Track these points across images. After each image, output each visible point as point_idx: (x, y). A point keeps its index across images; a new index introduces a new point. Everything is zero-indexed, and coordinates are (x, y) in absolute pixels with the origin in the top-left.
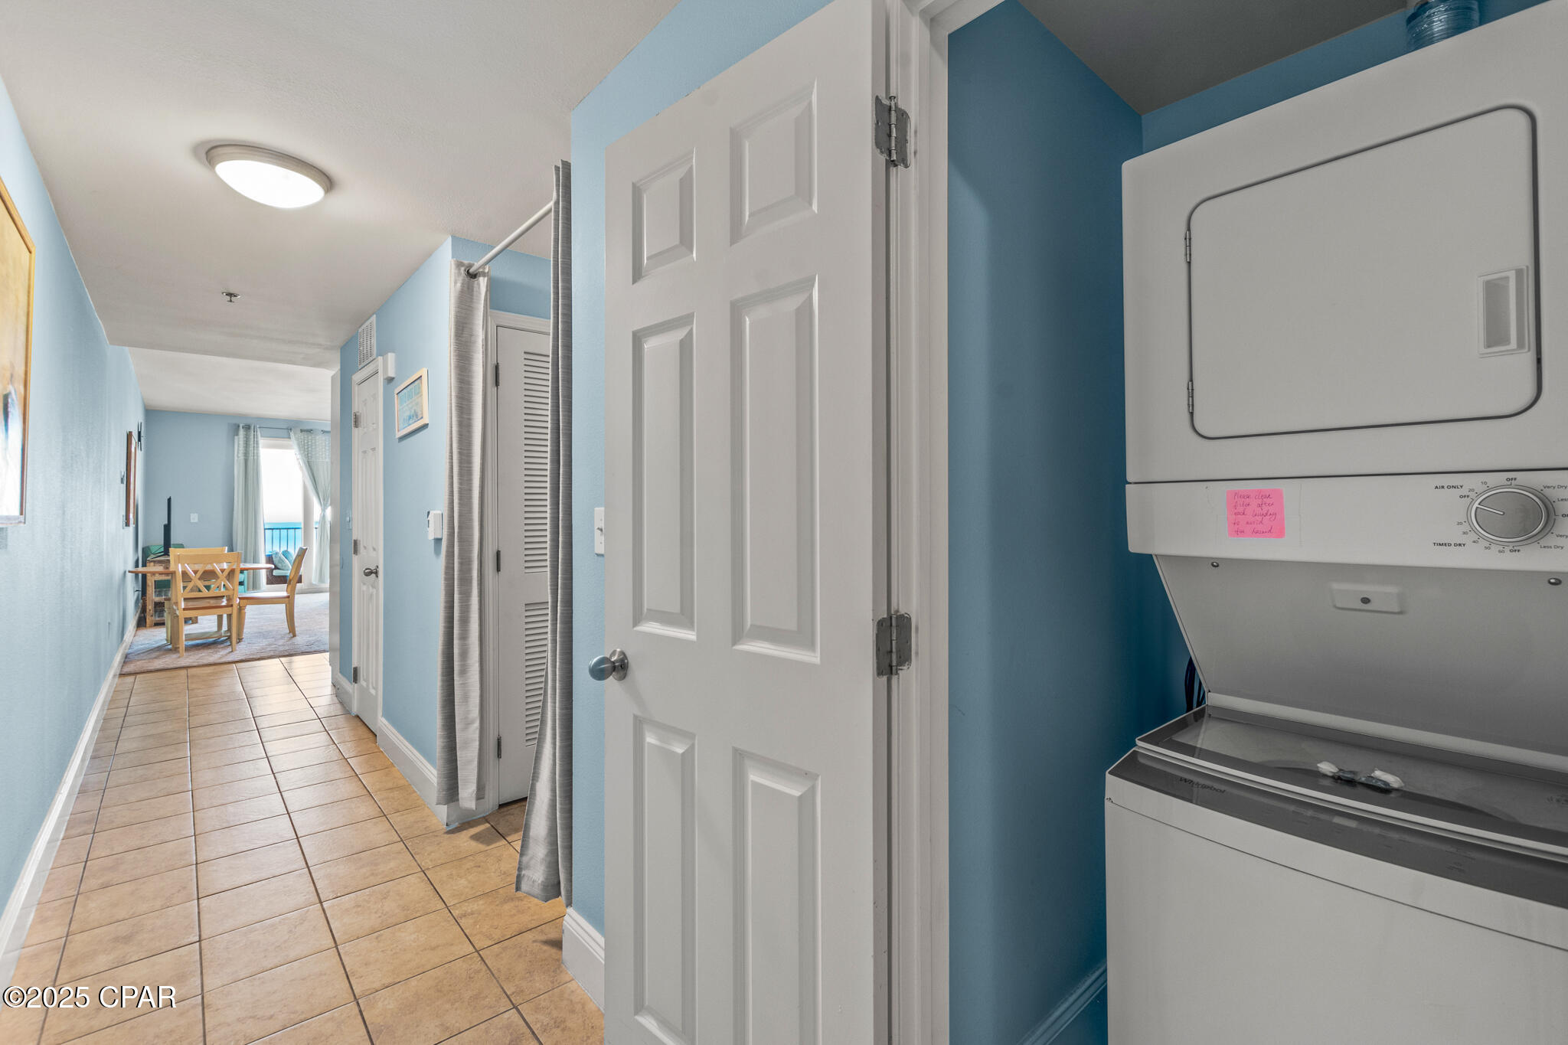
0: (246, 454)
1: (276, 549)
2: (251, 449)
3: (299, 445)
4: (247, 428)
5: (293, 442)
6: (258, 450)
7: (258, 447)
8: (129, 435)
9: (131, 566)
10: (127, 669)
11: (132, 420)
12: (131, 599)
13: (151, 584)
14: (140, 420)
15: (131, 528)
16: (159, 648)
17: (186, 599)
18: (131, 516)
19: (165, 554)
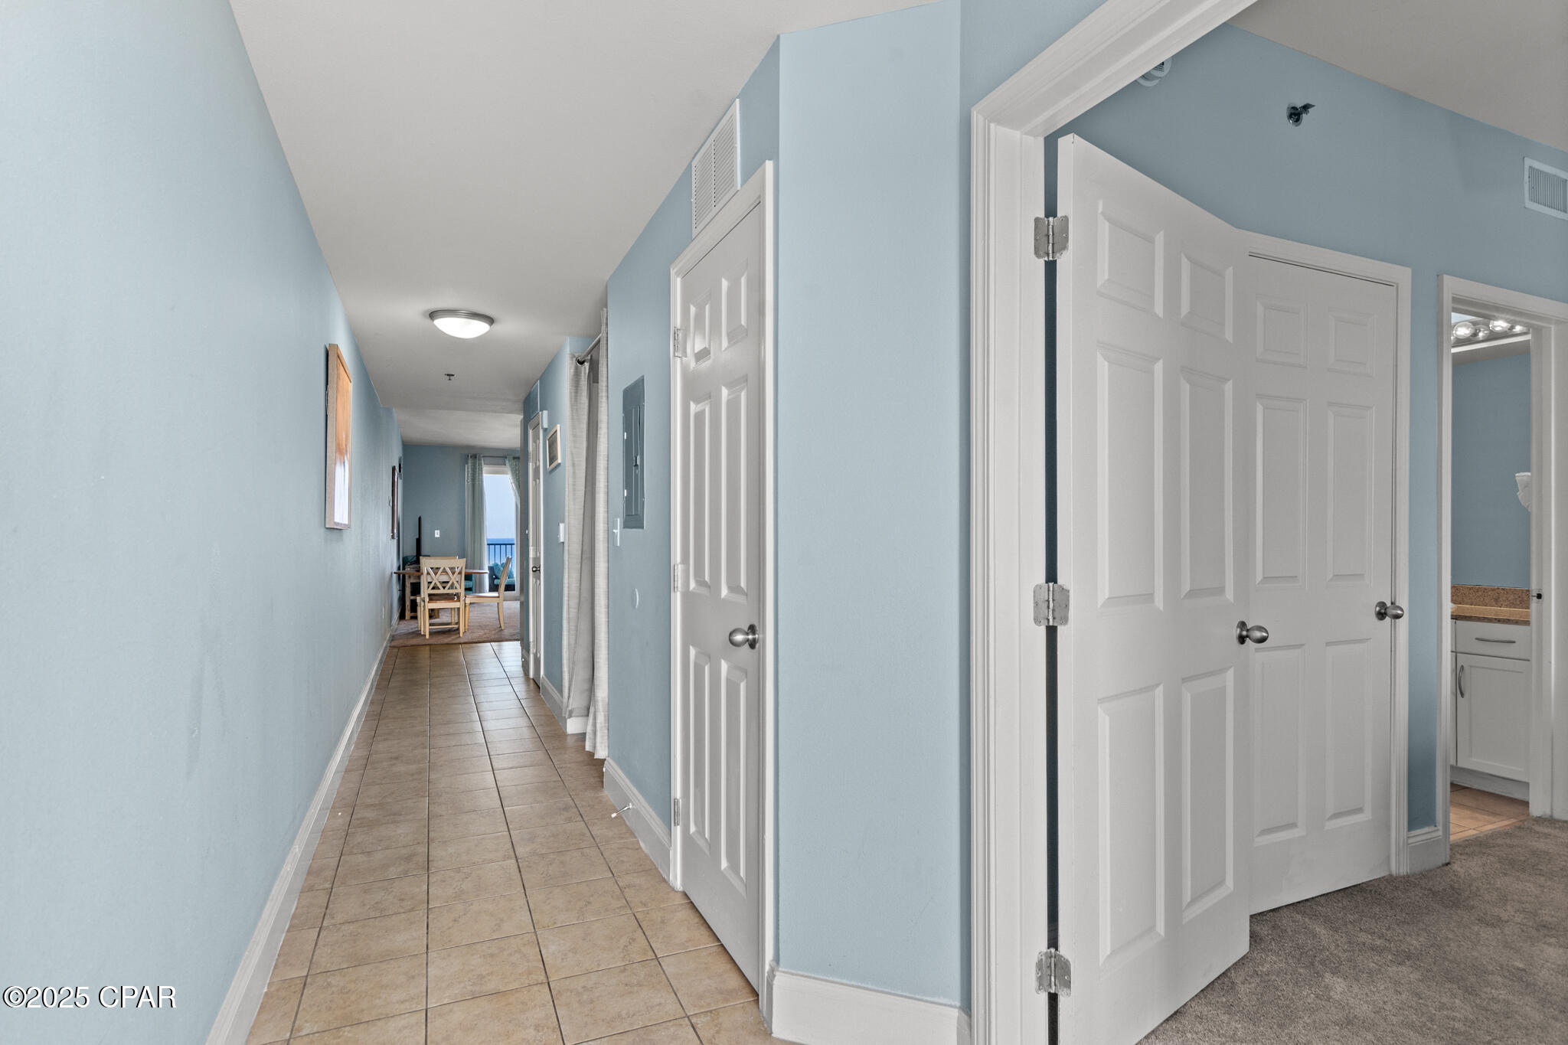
0: (473, 480)
1: (498, 562)
2: (477, 475)
3: (512, 471)
4: (474, 457)
5: (508, 468)
6: (482, 476)
7: (482, 473)
8: (394, 469)
9: (395, 570)
10: (393, 644)
11: (395, 456)
12: (396, 595)
13: (408, 585)
14: (401, 455)
15: (395, 541)
16: (413, 633)
17: (430, 595)
18: (395, 531)
19: (418, 562)
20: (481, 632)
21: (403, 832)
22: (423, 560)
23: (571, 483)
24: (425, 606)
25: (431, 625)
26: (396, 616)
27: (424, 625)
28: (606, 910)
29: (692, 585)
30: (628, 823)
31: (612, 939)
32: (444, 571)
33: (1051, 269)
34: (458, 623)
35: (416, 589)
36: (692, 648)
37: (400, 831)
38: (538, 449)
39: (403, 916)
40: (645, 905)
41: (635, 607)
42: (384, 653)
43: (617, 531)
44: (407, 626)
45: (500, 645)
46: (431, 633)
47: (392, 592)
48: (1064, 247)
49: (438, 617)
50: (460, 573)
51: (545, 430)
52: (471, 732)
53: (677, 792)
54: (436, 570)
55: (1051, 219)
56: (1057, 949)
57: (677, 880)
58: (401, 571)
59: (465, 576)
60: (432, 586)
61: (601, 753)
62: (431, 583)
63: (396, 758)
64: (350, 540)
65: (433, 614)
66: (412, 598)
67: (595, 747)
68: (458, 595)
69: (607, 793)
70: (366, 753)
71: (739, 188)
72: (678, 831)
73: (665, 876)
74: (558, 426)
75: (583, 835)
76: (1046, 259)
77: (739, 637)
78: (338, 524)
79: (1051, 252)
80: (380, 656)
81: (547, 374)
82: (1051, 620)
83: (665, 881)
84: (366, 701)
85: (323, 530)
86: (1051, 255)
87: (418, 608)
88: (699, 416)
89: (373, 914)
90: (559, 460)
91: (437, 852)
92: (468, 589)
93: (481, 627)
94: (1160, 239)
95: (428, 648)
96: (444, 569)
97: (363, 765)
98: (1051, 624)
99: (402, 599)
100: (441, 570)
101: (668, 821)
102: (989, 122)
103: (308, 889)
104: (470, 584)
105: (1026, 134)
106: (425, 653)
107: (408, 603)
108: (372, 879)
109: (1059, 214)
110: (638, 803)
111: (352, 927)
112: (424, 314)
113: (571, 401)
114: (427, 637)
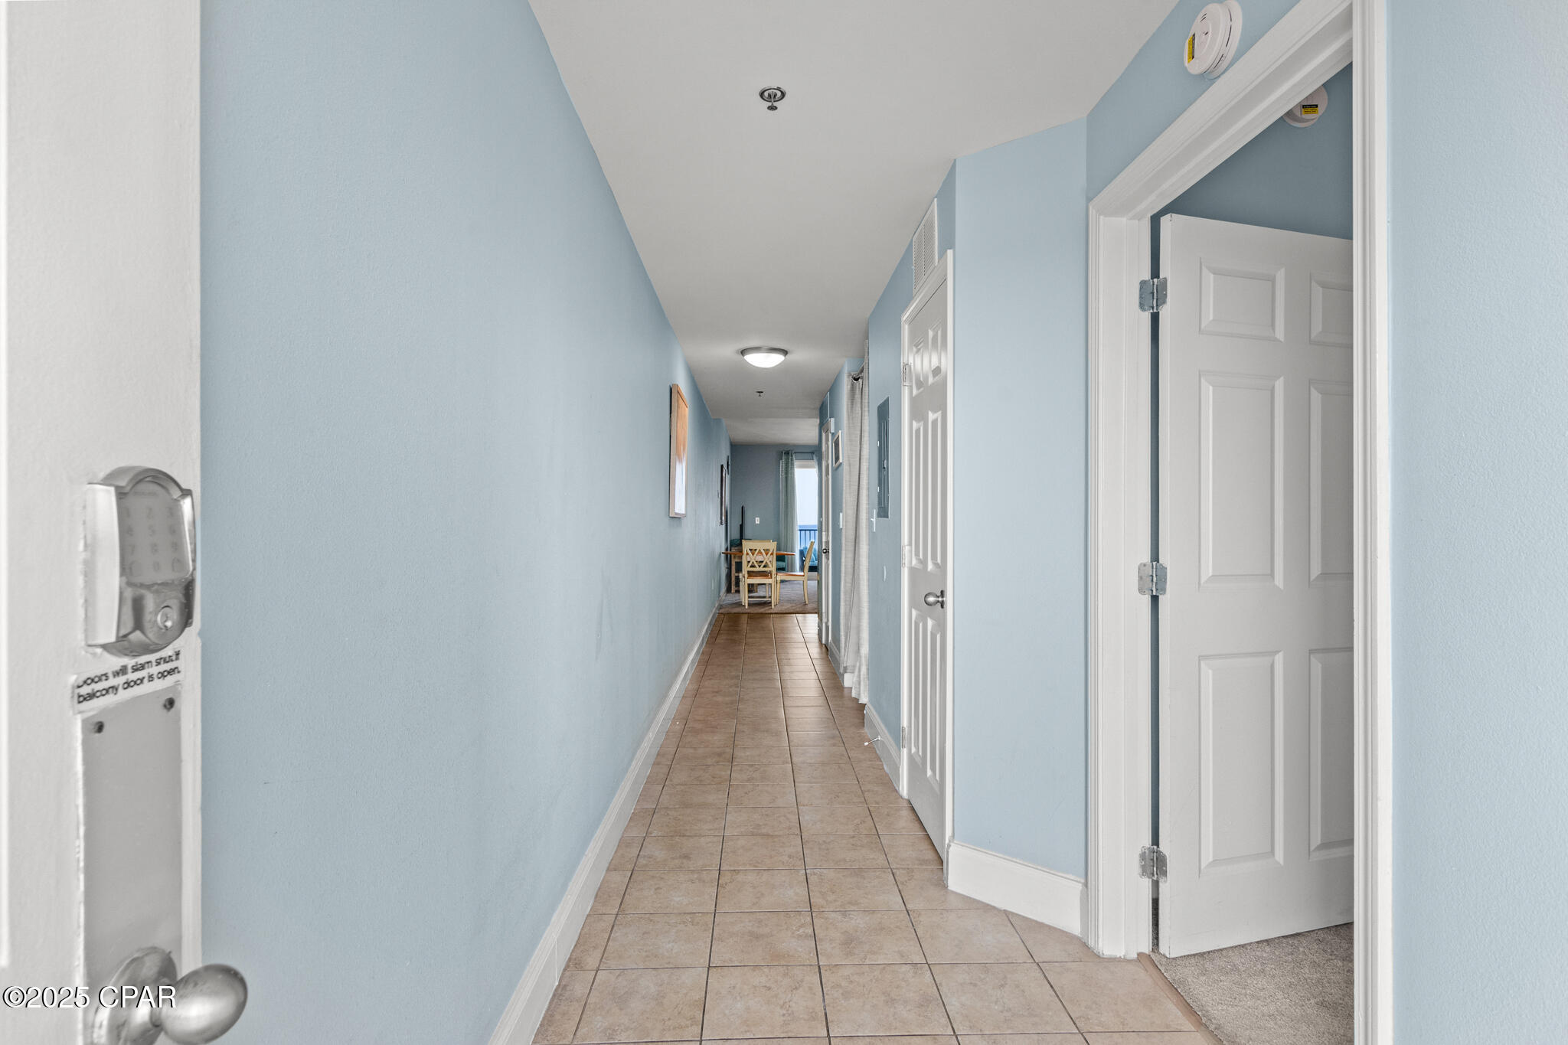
0: (787, 474)
2: (790, 469)
4: (787, 453)
5: (813, 463)
6: (793, 470)
7: (793, 468)
8: (722, 466)
9: (723, 551)
10: (721, 611)
11: (724, 453)
12: (724, 571)
13: (733, 563)
14: (729, 453)
15: (724, 526)
16: (736, 603)
17: (749, 572)
18: (723, 518)
19: (741, 544)
20: (789, 606)
21: (717, 739)
22: (744, 542)
23: (848, 479)
24: (746, 581)
25: (749, 597)
26: (724, 589)
27: (744, 598)
28: (849, 802)
29: (914, 562)
30: (878, 752)
31: (848, 819)
32: (760, 552)
33: (1155, 319)
34: (770, 597)
35: (739, 568)
36: (913, 610)
37: (715, 738)
38: (828, 447)
39: (715, 786)
40: (877, 803)
41: (883, 580)
42: (713, 617)
43: (874, 520)
44: (732, 598)
45: (805, 617)
46: (749, 605)
47: (720, 568)
48: (1164, 302)
49: (757, 592)
50: (772, 554)
51: (833, 434)
52: (773, 679)
53: (905, 723)
54: (753, 551)
55: (1155, 280)
56: (1158, 847)
57: (904, 789)
58: (729, 551)
59: (777, 557)
60: (750, 564)
61: (864, 700)
62: (749, 562)
63: (717, 692)
64: (687, 527)
65: (751, 588)
66: (737, 574)
67: (859, 694)
68: (770, 572)
69: (866, 730)
70: (696, 687)
71: (937, 264)
72: (905, 751)
73: (897, 788)
74: (840, 432)
75: (843, 755)
76: (1151, 311)
77: (931, 599)
78: (676, 514)
79: (1155, 305)
80: (710, 619)
81: (833, 388)
82: (1154, 591)
83: (897, 791)
84: (698, 652)
85: (667, 519)
86: (1155, 308)
87: (741, 583)
88: (918, 431)
89: (695, 782)
90: (841, 461)
91: (738, 753)
92: (780, 569)
93: (789, 601)
94: (1280, 276)
95: (746, 616)
96: (760, 550)
97: (695, 694)
98: (1154, 594)
99: (729, 576)
100: (757, 552)
101: (899, 744)
102: (1100, 214)
103: (656, 764)
104: (782, 564)
105: (1131, 219)
106: (744, 619)
107: (733, 579)
108: (696, 763)
109: (1161, 277)
110: (884, 736)
111: (682, 787)
112: (737, 352)
113: (848, 412)
114: (747, 607)
